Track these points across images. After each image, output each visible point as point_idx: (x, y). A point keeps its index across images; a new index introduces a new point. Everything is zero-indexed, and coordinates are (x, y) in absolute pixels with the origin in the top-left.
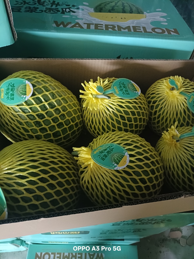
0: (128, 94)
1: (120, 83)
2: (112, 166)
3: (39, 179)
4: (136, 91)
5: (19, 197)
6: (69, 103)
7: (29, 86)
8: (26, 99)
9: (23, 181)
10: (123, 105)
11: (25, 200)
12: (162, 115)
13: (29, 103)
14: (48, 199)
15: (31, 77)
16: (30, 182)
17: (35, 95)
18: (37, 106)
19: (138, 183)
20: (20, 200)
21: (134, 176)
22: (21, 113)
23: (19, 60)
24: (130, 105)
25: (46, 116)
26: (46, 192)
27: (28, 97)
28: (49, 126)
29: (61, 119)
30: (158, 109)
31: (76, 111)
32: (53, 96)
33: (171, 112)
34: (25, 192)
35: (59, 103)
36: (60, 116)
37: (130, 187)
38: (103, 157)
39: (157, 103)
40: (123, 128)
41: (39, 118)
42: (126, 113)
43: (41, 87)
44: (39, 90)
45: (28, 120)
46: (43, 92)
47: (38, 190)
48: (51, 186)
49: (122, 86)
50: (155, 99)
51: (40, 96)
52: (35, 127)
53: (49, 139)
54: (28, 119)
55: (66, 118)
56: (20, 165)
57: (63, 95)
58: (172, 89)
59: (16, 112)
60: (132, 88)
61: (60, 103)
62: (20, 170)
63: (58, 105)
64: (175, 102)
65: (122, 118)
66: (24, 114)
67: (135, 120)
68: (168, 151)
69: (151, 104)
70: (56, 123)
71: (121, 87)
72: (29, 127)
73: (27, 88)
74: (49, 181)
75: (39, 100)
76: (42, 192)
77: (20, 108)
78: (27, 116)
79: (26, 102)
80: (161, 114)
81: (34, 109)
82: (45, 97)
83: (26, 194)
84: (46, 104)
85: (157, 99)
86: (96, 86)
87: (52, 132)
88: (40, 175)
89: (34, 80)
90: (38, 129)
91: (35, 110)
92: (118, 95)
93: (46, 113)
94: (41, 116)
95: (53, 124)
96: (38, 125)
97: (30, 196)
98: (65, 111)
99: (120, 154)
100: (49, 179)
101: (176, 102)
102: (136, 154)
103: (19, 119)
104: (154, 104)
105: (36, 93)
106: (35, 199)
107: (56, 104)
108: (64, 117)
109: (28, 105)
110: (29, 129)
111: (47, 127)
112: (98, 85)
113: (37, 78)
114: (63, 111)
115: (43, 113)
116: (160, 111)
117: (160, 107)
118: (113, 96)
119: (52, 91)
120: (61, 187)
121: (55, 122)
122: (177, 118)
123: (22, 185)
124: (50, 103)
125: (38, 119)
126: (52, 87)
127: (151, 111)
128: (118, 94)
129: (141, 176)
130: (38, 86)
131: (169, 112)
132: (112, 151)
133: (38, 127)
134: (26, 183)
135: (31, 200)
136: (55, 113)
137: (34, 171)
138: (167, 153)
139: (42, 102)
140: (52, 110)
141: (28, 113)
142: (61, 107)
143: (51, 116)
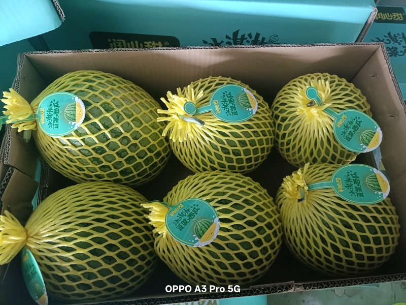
0: (236, 113)
1: (224, 94)
2: (191, 241)
3: (90, 252)
4: (250, 107)
5: (63, 275)
6: (145, 124)
7: (80, 107)
8: (76, 128)
9: (68, 255)
10: (226, 131)
11: (72, 278)
12: (294, 141)
13: (81, 132)
14: (104, 276)
15: (85, 87)
16: (78, 256)
17: (90, 119)
18: (93, 137)
19: (233, 259)
20: (65, 278)
21: (228, 250)
22: (70, 147)
23: (69, 53)
24: (238, 131)
25: (107, 149)
26: (100, 268)
27: (79, 123)
28: (113, 162)
29: (131, 151)
30: (287, 132)
31: (157, 134)
32: (118, 118)
33: (307, 140)
34: (71, 269)
35: (127, 128)
36: (129, 148)
37: (221, 265)
38: (181, 224)
39: (286, 122)
40: (227, 164)
41: (96, 152)
42: (231, 143)
43: (98, 105)
44: (96, 111)
45: (81, 156)
46: (101, 113)
47: (89, 266)
48: (109, 260)
49: (227, 99)
50: (284, 115)
51: (96, 121)
52: (91, 165)
53: (115, 178)
54: (81, 154)
55: (139, 148)
56: (65, 231)
57: (134, 113)
58: (309, 105)
59: (64, 145)
60: (243, 103)
61: (130, 127)
62: (65, 239)
63: (125, 131)
64: (314, 124)
65: (224, 151)
66: (73, 149)
67: (247, 152)
68: (290, 206)
69: (278, 122)
70: (122, 158)
71: (225, 101)
72: (84, 165)
73: (76, 110)
74: (105, 253)
75: (95, 127)
76: (95, 268)
77: (68, 140)
78: (79, 150)
79: (76, 131)
80: (292, 141)
81: (88, 140)
82: (105, 121)
83: (72, 272)
84: (107, 132)
85: (287, 116)
86: (185, 102)
87: (118, 169)
88: (92, 246)
89: (90, 93)
90: (97, 167)
91: (90, 141)
92: (219, 116)
93: (107, 146)
94: (100, 150)
95: (118, 159)
96: (96, 162)
97: (79, 273)
98: (137, 139)
99: (207, 220)
100: (105, 250)
101: (316, 125)
102: (232, 219)
103: (68, 154)
104: (283, 122)
105: (91, 116)
106: (85, 277)
107: (122, 131)
108: (136, 147)
109: (79, 135)
110: (84, 167)
111: (110, 164)
112: (188, 101)
113: (93, 88)
114: (133, 139)
115: (103, 145)
116: (290, 134)
117: (290, 129)
118: (211, 117)
119: (116, 110)
120: (124, 259)
121: (122, 156)
122: (315, 148)
123: (67, 260)
124: (112, 129)
125: (95, 155)
126: (118, 101)
127: (278, 131)
128: (218, 114)
129: (239, 249)
130: (94, 105)
131: (303, 139)
132: (197, 214)
133: (97, 165)
134: (72, 258)
135: (80, 279)
136: (121, 143)
137: (83, 240)
138: (289, 208)
139: (100, 130)
140: (116, 140)
141: (80, 146)
142: (129, 134)
143: (115, 148)
